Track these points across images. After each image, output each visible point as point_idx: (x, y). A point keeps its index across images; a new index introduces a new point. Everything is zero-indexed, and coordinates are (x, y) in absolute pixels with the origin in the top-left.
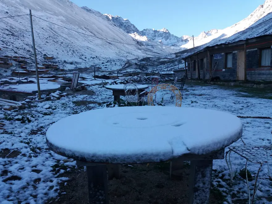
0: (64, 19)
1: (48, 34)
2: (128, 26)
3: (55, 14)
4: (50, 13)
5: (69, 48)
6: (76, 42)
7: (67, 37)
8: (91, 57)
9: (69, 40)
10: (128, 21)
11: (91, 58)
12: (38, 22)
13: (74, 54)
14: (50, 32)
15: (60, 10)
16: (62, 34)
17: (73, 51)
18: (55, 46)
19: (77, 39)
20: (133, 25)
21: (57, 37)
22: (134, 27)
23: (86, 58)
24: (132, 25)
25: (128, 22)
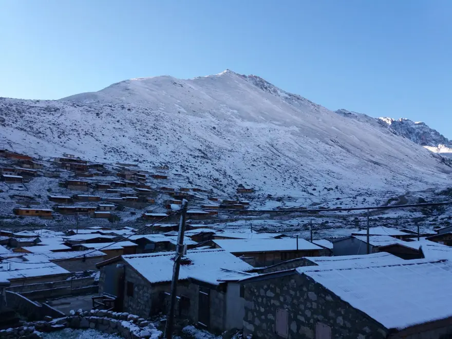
0: (297, 129)
1: (265, 153)
2: (425, 132)
3: (286, 124)
4: (277, 123)
5: (289, 174)
6: (310, 163)
7: (295, 157)
8: (325, 188)
9: (296, 162)
10: (424, 125)
11: (326, 190)
12: (255, 137)
13: (295, 184)
14: (268, 150)
15: (295, 118)
16: (287, 153)
17: (296, 179)
18: (265, 172)
19: (313, 159)
20: (435, 131)
21: (278, 157)
22: (437, 133)
23: (314, 190)
24: (431, 130)
25: (423, 128)
